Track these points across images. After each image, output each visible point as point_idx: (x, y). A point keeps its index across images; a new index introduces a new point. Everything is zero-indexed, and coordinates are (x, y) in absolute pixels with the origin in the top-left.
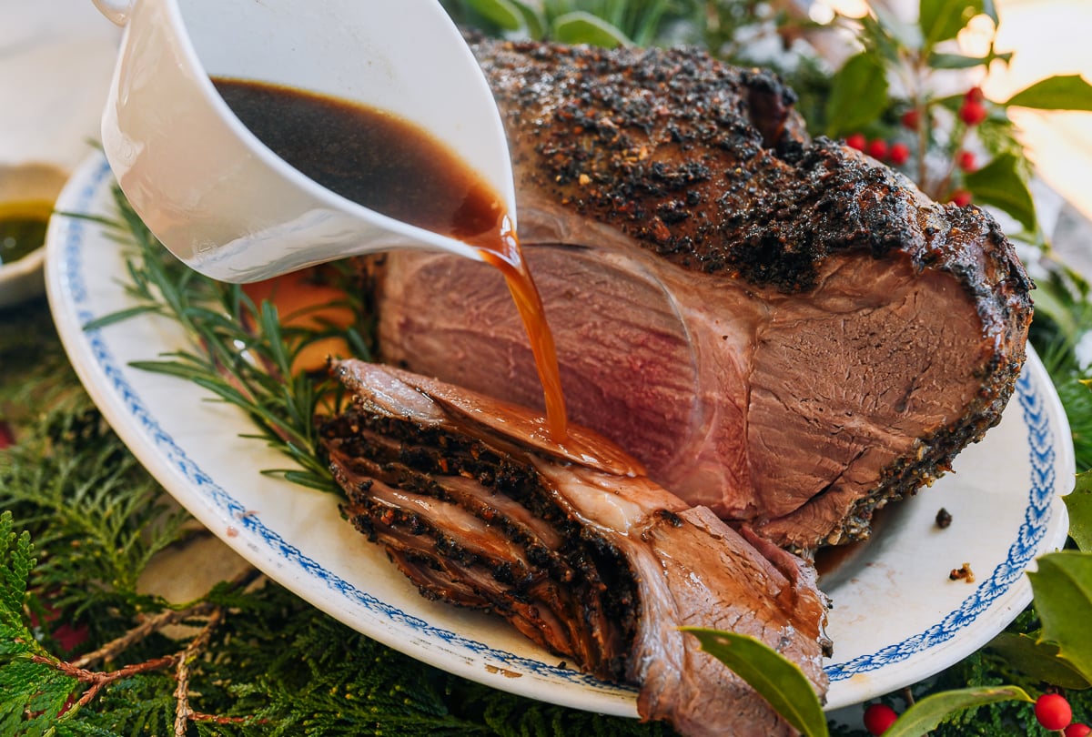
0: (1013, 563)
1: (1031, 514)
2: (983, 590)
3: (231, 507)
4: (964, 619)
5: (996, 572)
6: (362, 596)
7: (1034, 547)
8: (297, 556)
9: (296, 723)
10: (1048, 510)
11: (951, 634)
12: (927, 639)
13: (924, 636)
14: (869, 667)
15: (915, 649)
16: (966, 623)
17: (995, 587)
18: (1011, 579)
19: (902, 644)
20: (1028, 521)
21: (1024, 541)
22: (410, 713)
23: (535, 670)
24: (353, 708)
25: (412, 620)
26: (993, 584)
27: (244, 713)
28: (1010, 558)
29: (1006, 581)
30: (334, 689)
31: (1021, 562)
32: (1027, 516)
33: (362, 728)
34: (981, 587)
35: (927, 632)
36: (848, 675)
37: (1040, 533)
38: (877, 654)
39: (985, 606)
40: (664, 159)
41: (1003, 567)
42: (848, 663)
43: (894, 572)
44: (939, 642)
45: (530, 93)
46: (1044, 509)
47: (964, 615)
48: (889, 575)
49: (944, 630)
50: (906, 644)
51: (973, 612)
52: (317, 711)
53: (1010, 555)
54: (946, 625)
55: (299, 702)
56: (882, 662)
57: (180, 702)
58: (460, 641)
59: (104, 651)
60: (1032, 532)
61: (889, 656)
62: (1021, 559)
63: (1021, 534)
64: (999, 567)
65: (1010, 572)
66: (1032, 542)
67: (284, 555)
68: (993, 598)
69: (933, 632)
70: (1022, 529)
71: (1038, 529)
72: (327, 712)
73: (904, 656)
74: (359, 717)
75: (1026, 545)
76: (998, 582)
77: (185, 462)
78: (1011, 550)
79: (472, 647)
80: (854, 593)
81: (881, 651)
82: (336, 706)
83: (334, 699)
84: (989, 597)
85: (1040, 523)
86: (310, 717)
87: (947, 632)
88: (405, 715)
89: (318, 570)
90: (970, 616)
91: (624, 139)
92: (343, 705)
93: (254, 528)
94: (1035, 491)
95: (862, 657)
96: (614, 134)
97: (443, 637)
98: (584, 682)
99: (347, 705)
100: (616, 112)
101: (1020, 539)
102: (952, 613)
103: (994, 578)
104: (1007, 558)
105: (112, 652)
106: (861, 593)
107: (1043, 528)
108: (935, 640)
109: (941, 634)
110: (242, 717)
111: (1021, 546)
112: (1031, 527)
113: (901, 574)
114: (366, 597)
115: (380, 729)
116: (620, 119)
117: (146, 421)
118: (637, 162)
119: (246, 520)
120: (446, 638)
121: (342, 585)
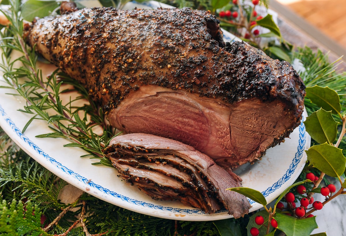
0: (300, 152)
1: (301, 136)
2: (294, 162)
3: (83, 180)
4: (291, 172)
5: (296, 155)
6: (133, 200)
7: (304, 146)
8: (109, 192)
9: (121, 231)
10: (305, 134)
11: (289, 177)
12: (284, 179)
13: (283, 179)
14: (272, 191)
15: (282, 183)
16: (292, 173)
17: (297, 160)
18: (300, 157)
19: (278, 182)
20: (301, 138)
21: (301, 145)
22: (151, 219)
23: (188, 212)
24: (135, 222)
25: (149, 205)
26: (296, 159)
27: (105, 231)
28: (299, 151)
29: (299, 158)
30: (128, 218)
31: (301, 151)
32: (300, 137)
33: (139, 227)
34: (293, 161)
35: (283, 177)
36: (267, 195)
37: (304, 142)
38: (272, 186)
39: (296, 167)
40: (192, 55)
41: (297, 153)
42: (266, 191)
43: (269, 158)
44: (287, 180)
45: (143, 35)
46: (304, 134)
47: (291, 170)
48: (268, 159)
49: (288, 176)
50: (279, 182)
51: (293, 169)
52: (125, 226)
53: (298, 150)
54: (287, 174)
55: (120, 225)
56: (275, 189)
57: (86, 233)
58: (165, 208)
59: (54, 222)
60: (302, 141)
61: (276, 186)
62: (301, 150)
63: (299, 142)
64: (296, 154)
65: (299, 155)
66: (303, 145)
67: (105, 193)
68: (297, 164)
69: (285, 177)
70: (299, 141)
71: (304, 140)
72: (128, 225)
73: (280, 186)
74: (138, 224)
75: (302, 146)
76: (297, 159)
77: (63, 167)
78: (298, 148)
79: (169, 210)
80: (260, 167)
81: (273, 185)
82: (130, 223)
83: (129, 221)
84: (296, 164)
85: (304, 139)
86: (124, 228)
87: (288, 177)
88: (149, 220)
89: (117, 195)
90: (293, 170)
91: (178, 50)
92: (132, 222)
93: (93, 186)
94: (300, 128)
95: (269, 188)
96: (175, 49)
97: (160, 208)
98: (202, 213)
99: (133, 222)
100: (173, 40)
101: (300, 144)
102: (288, 170)
103: (296, 157)
104: (297, 151)
105: (57, 221)
106: (262, 166)
107: (305, 140)
108: (286, 179)
109: (287, 177)
110: (105, 232)
111: (300, 146)
112: (302, 140)
113: (271, 159)
114: (134, 200)
115: (145, 226)
116: (174, 42)
117: (44, 155)
118: (184, 58)
119: (89, 183)
120: (161, 208)
121: (126, 199)
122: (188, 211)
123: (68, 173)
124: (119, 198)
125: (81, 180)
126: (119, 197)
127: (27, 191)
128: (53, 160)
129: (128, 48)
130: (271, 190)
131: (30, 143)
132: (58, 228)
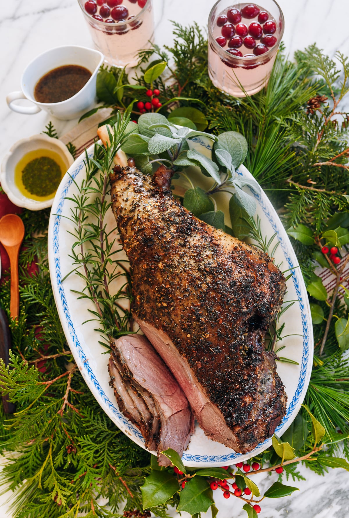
3: (83, 357)
8: (94, 380)
40: (212, 340)
58: (123, 419)
67: (91, 379)
77: (75, 335)
79: (124, 422)
89: (98, 386)
91: (205, 328)
93: (86, 367)
96: (203, 325)
117: (67, 316)
118: (205, 338)
119: (85, 363)
120: (120, 418)
121: (102, 393)
122: (136, 433)
123: (75, 344)
124: (98, 390)
125: (81, 356)
126: (98, 388)
127: (47, 321)
128: (71, 324)
129: (170, 293)
130: (205, 459)
131: (62, 296)
132: (54, 363)
